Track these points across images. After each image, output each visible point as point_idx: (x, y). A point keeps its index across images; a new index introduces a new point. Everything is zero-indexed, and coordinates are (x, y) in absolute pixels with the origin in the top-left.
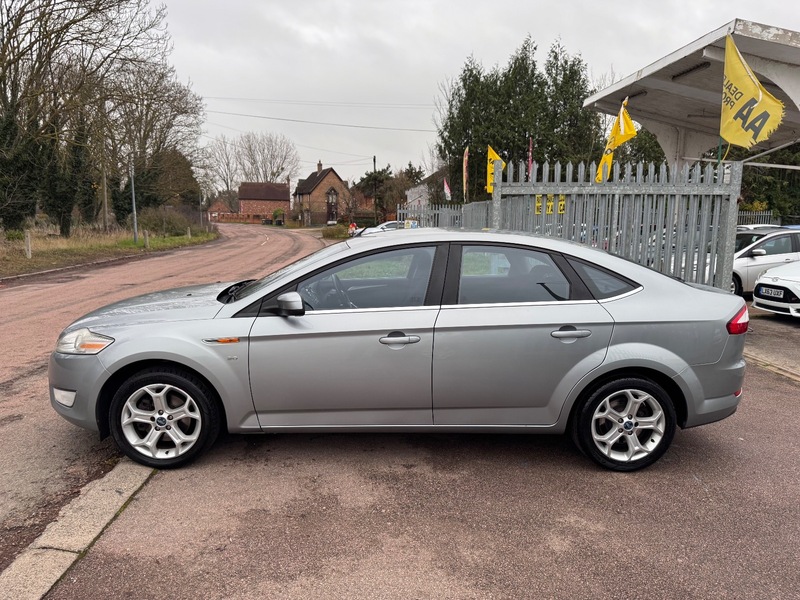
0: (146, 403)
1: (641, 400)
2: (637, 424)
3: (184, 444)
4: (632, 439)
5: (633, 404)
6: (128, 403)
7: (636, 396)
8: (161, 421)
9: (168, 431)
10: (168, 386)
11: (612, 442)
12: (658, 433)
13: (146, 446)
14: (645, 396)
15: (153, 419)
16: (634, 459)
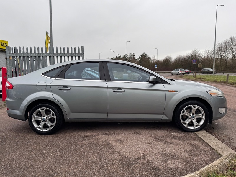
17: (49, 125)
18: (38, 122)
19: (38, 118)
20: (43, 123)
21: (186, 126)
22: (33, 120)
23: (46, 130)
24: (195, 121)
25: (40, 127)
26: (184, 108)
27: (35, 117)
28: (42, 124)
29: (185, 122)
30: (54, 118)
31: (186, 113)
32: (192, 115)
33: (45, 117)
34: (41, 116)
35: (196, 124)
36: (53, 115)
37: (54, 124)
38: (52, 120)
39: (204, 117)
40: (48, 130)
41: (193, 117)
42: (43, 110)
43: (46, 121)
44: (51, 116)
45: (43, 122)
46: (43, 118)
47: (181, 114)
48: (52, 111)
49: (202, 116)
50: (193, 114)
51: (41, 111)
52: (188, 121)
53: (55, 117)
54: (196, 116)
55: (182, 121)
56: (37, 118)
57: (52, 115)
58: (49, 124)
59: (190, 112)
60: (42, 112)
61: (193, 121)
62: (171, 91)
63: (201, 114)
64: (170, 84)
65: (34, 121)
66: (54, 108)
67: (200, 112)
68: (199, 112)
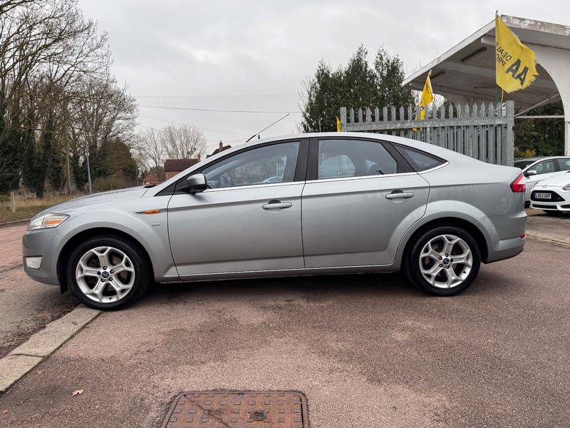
0: (94, 262)
1: (453, 242)
2: (452, 260)
3: (123, 291)
4: (450, 272)
5: (448, 246)
6: (80, 262)
7: (450, 240)
8: (105, 275)
9: (110, 282)
10: (109, 248)
11: (435, 274)
12: (468, 266)
13: (95, 294)
14: (457, 239)
15: (99, 273)
16: (452, 286)
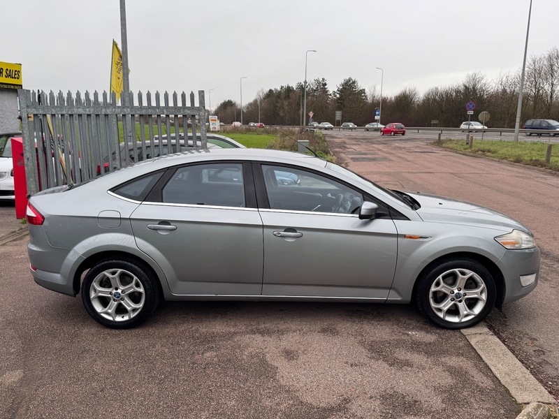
17: (129, 308)
18: (104, 301)
19: (104, 292)
20: (116, 303)
21: (441, 315)
22: (93, 295)
23: (123, 317)
24: (462, 306)
25: (110, 311)
26: (440, 277)
27: (97, 290)
28: (114, 304)
29: (441, 306)
30: (140, 294)
31: (443, 287)
32: (456, 291)
33: (119, 291)
34: (110, 286)
35: (465, 312)
36: (137, 285)
37: (141, 305)
38: (135, 297)
39: (484, 296)
40: (126, 318)
41: (458, 296)
42: (113, 273)
43: (122, 299)
44: (132, 288)
45: (114, 300)
46: (114, 291)
47: (433, 289)
48: (135, 278)
49: (481, 294)
50: (459, 289)
51: (110, 276)
52: (446, 305)
53: (141, 290)
54: (465, 294)
55: (433, 305)
56: (100, 292)
57: (135, 287)
58: (130, 306)
59: (453, 284)
60: (113, 278)
61: (459, 304)
62: (411, 237)
63: (478, 290)
64: (409, 220)
65: (94, 298)
66: (140, 270)
67: (476, 285)
68: (474, 285)
